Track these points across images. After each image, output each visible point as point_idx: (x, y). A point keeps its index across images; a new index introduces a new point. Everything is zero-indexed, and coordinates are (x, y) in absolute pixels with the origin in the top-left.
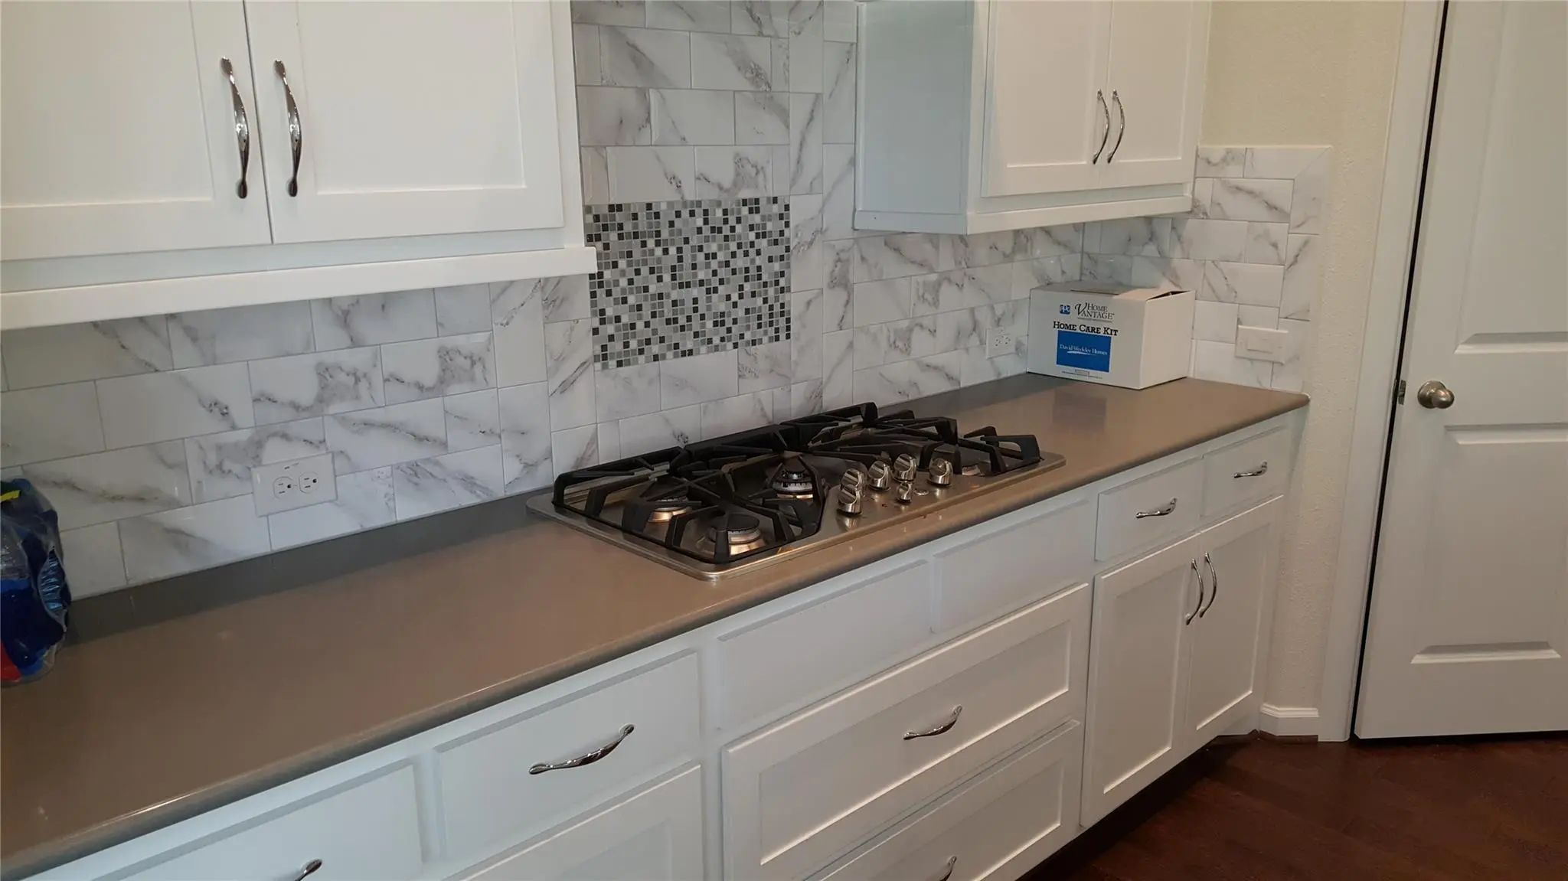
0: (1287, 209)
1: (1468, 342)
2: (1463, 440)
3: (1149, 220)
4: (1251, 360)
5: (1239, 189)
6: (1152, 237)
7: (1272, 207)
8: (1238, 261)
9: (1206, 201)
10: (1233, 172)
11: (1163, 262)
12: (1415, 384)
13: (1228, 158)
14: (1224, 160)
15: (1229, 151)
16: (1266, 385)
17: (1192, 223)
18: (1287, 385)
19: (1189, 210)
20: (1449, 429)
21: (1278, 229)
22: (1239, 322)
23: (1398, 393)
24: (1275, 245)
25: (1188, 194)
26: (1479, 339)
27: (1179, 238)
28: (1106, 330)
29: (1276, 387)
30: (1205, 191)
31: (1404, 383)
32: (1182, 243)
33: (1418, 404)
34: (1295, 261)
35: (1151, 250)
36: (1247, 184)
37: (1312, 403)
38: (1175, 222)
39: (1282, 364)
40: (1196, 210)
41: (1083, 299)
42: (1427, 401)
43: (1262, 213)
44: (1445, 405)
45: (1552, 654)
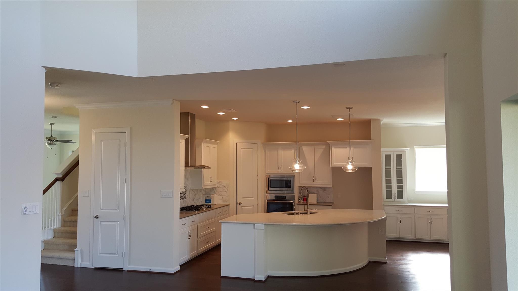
0: (226, 186)
2: (243, 208)
3: (213, 188)
4: (224, 201)
6: (213, 190)
7: (224, 186)
8: (222, 191)
9: (218, 186)
11: (214, 192)
13: (220, 182)
16: (225, 203)
17: (217, 188)
18: (227, 203)
22: (222, 198)
23: (237, 204)
24: (225, 190)
25: (216, 185)
26: (243, 198)
27: (216, 190)
28: (210, 199)
30: (218, 185)
31: (237, 202)
34: (227, 191)
35: (213, 191)
36: (221, 184)
37: (230, 205)
38: (215, 188)
40: (217, 187)
41: (208, 196)
42: (239, 204)
43: (224, 187)
44: (241, 204)
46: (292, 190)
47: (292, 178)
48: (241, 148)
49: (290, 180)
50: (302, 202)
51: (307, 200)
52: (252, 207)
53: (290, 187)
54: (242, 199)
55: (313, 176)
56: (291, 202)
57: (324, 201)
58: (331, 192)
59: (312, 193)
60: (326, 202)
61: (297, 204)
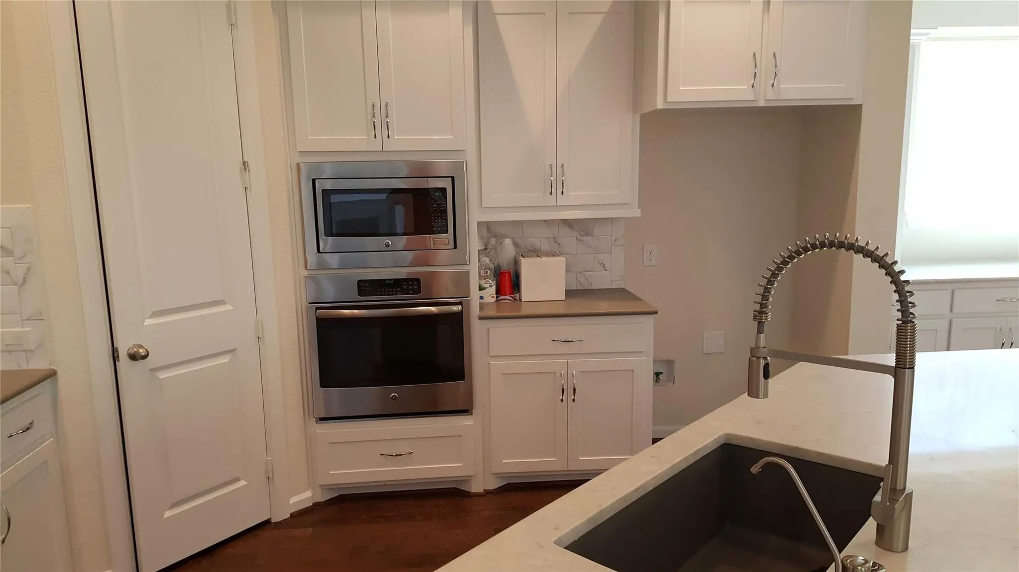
0: (9, 245)
1: (151, 317)
2: (163, 375)
4: (10, 352)
12: (124, 348)
16: (25, 367)
18: (39, 364)
23: (115, 356)
24: (7, 273)
26: (156, 314)
29: (31, 366)
31: (117, 349)
33: (129, 360)
34: (25, 281)
37: (59, 373)
39: (32, 351)
44: (144, 357)
45: (242, 483)
46: (455, 247)
47: (452, 178)
49: (444, 190)
50: (495, 299)
51: (516, 286)
52: (225, 360)
53: (446, 232)
54: (148, 322)
55: (548, 167)
56: (455, 308)
57: (582, 285)
58: (616, 240)
59: (530, 251)
60: (590, 288)
61: (481, 318)
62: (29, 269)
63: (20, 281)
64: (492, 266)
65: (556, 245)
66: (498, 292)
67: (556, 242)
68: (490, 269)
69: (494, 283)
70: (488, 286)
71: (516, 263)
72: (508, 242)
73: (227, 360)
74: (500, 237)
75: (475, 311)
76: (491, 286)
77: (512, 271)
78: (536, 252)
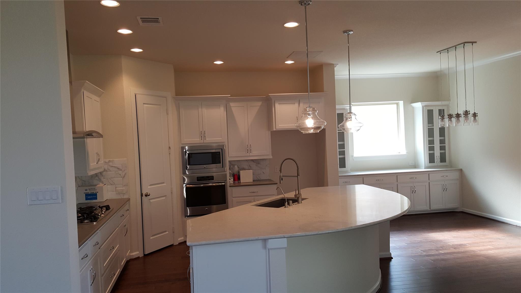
0: (121, 168)
1: (149, 186)
2: (151, 201)
4: (119, 194)
5: (112, 166)
6: (97, 177)
7: (118, 169)
8: (114, 178)
10: (111, 164)
11: (101, 180)
12: (144, 193)
13: (109, 161)
14: (109, 162)
15: (109, 160)
16: (123, 198)
18: (126, 197)
19: (103, 170)
20: (149, 199)
21: (120, 172)
22: (116, 188)
23: (142, 195)
24: (120, 175)
25: (103, 168)
26: (151, 185)
27: (102, 175)
28: (96, 192)
29: (124, 197)
31: (143, 193)
32: (103, 176)
33: (145, 196)
36: (114, 166)
37: (130, 199)
39: (124, 194)
41: (90, 187)
42: (146, 196)
44: (149, 195)
45: (167, 232)
46: (223, 167)
47: (222, 149)
48: (144, 104)
49: (220, 152)
50: (233, 182)
51: (239, 178)
52: (164, 198)
53: (220, 163)
55: (247, 145)
56: (223, 184)
57: (258, 178)
58: (267, 165)
59: (242, 169)
60: (260, 179)
61: (230, 187)
62: (125, 174)
63: (123, 177)
64: (232, 173)
65: (250, 167)
66: (234, 180)
67: (250, 166)
68: (231, 174)
69: (233, 178)
70: (231, 178)
71: (239, 172)
72: (236, 166)
73: (165, 198)
74: (234, 165)
75: (228, 185)
76: (232, 179)
77: (238, 174)
78: (244, 169)
